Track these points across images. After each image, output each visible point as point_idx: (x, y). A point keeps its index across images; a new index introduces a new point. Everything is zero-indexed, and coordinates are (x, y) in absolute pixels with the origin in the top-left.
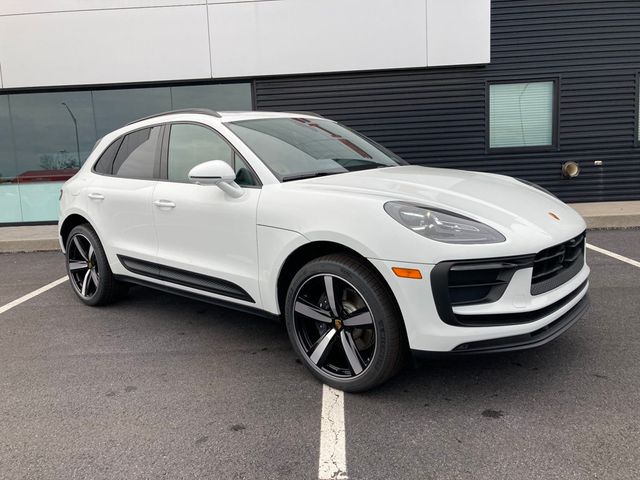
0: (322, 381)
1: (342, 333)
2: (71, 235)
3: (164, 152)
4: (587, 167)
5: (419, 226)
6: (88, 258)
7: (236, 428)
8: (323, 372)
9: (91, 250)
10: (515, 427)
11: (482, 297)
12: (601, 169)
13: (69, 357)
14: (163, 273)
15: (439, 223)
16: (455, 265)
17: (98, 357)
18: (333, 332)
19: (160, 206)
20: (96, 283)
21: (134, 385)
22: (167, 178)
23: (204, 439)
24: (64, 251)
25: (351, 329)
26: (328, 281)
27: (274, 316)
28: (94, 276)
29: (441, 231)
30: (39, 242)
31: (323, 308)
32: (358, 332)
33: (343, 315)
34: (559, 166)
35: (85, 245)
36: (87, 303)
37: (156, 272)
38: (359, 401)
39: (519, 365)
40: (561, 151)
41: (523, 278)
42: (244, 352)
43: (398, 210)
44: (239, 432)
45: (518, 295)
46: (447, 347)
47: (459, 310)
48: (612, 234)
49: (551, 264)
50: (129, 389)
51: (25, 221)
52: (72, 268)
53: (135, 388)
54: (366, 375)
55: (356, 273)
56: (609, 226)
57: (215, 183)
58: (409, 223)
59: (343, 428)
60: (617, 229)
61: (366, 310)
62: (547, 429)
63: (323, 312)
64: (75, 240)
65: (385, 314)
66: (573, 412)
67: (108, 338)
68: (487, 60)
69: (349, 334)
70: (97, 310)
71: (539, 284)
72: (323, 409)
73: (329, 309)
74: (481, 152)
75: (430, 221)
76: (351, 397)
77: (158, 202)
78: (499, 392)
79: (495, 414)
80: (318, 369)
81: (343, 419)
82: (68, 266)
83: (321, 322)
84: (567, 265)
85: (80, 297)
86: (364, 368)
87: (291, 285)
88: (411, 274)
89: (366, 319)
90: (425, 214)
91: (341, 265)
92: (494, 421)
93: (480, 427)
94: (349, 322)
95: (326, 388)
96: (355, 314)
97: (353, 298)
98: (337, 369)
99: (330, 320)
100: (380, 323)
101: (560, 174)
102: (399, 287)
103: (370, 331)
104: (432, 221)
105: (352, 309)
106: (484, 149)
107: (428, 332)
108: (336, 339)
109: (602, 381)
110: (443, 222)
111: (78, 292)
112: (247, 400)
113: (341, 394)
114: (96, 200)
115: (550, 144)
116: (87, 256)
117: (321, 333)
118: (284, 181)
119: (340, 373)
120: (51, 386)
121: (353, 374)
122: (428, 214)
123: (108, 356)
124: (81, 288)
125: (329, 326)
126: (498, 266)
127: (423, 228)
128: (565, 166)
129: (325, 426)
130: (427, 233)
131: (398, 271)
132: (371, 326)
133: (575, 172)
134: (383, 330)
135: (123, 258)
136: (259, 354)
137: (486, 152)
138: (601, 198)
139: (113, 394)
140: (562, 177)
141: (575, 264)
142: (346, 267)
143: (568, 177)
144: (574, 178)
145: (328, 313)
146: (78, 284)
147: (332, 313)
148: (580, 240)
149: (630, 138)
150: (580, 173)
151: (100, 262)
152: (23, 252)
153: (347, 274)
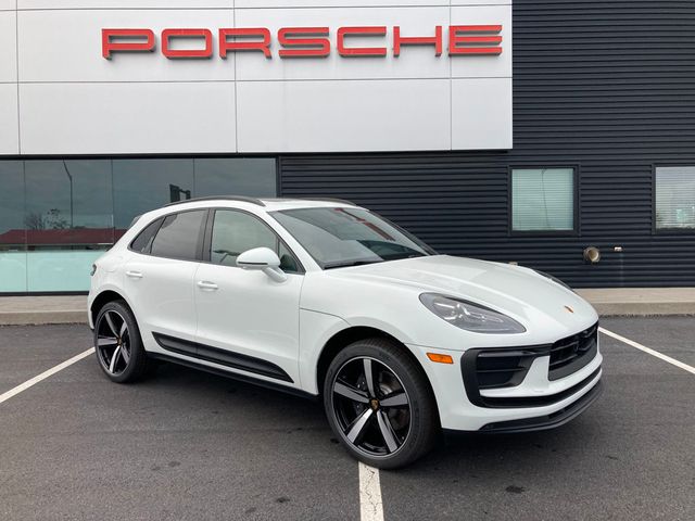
0: (358, 459)
1: (378, 413)
2: (102, 311)
3: (207, 235)
4: (607, 252)
5: (450, 315)
6: (118, 334)
7: (281, 501)
8: (359, 450)
9: (124, 326)
10: (536, 501)
11: (506, 382)
12: (622, 255)
13: (106, 433)
14: (201, 352)
15: (468, 313)
16: (481, 353)
17: (136, 434)
18: (370, 412)
19: (201, 287)
20: (127, 359)
21: (178, 460)
22: (209, 260)
23: (252, 510)
24: (92, 327)
25: (386, 409)
26: (367, 363)
27: (312, 395)
28: (125, 352)
29: (469, 320)
30: (50, 314)
31: (361, 389)
32: (393, 412)
33: (380, 396)
34: (580, 250)
35: (118, 322)
36: (114, 380)
37: (193, 350)
38: (393, 477)
39: (539, 446)
40: (583, 236)
41: (541, 365)
42: (279, 431)
43: (432, 301)
44: (284, 504)
45: (537, 381)
46: (475, 427)
47: (486, 393)
48: (631, 321)
49: (567, 353)
50: (173, 464)
51: (30, 290)
52: (100, 344)
53: (179, 464)
54: (401, 453)
55: (393, 357)
56: (628, 313)
57: (261, 269)
58: (442, 313)
59: (381, 500)
60: (637, 316)
61: (402, 391)
62: (563, 503)
63: (360, 392)
64: (107, 316)
65: (419, 395)
66: (587, 487)
67: (143, 416)
68: (509, 145)
69: (385, 414)
70: (126, 387)
71: (555, 371)
72: (361, 484)
73: (367, 390)
74: (504, 234)
75: (460, 311)
76: (387, 474)
77: (200, 283)
78: (521, 470)
79: (519, 490)
80: (354, 447)
81: (380, 493)
82: (96, 343)
83: (358, 403)
84: (580, 354)
85: (106, 373)
86: (399, 446)
87: (331, 367)
88: (443, 359)
89: (402, 399)
90: (455, 305)
91: (381, 349)
92: (517, 495)
93: (505, 501)
94: (385, 403)
95: (361, 466)
96: (390, 395)
97: (388, 379)
98: (372, 447)
99: (367, 401)
100: (415, 403)
101: (582, 259)
102: (433, 371)
103: (404, 412)
104: (462, 312)
105: (388, 390)
106: (506, 232)
107: (458, 412)
108: (373, 418)
109: (614, 462)
110: (470, 313)
111: (106, 368)
112: (288, 475)
113: (377, 471)
114: (134, 278)
115: (571, 229)
116: (118, 333)
117: (358, 412)
118: (326, 268)
119: (375, 451)
120: (94, 461)
121: (389, 452)
122: (458, 306)
123: (145, 432)
124: (109, 365)
125: (366, 407)
126: (520, 354)
127: (454, 318)
128: (587, 251)
129: (363, 499)
130: (458, 323)
131: (433, 357)
132: (406, 407)
133: (596, 258)
134: (417, 410)
135: (158, 336)
136: (295, 433)
137: (509, 235)
138: (622, 284)
139: (158, 468)
140: (584, 262)
141: (588, 353)
142: (385, 351)
143: (589, 262)
144: (595, 263)
145: (365, 394)
146: (106, 360)
147: (369, 394)
148: (592, 331)
149: (648, 226)
150: (601, 258)
151: (133, 339)
152: (33, 325)
153: (385, 358)
